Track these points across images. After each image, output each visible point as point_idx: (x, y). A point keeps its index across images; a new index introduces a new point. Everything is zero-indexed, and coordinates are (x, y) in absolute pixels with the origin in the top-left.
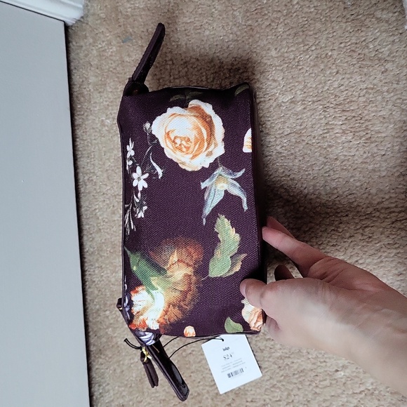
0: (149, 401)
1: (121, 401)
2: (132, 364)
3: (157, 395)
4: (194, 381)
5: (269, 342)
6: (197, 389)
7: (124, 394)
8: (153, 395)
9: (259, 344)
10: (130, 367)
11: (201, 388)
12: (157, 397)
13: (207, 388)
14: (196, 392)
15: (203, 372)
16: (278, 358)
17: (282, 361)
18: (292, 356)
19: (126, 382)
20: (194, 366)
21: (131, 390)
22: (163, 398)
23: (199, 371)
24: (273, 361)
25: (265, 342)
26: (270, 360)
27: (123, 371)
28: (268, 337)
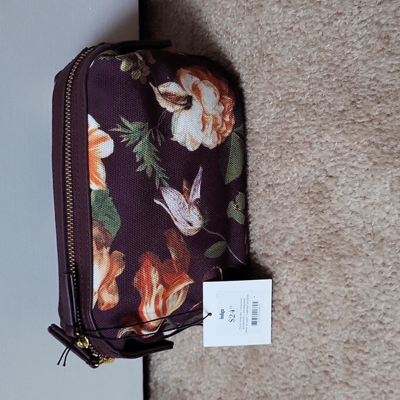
0: (208, 385)
1: (179, 376)
2: (193, 335)
3: (219, 381)
4: (262, 377)
5: (361, 354)
6: (265, 389)
7: (183, 368)
8: (213, 380)
9: (349, 354)
10: (191, 338)
11: (270, 388)
12: (218, 384)
13: (277, 391)
14: (263, 391)
15: (274, 369)
16: (372, 379)
17: (377, 386)
18: (391, 383)
19: (185, 355)
20: (263, 359)
21: (190, 365)
22: (225, 387)
23: (269, 366)
24: (365, 381)
25: (356, 354)
26: (361, 378)
27: (183, 340)
28: (360, 348)
